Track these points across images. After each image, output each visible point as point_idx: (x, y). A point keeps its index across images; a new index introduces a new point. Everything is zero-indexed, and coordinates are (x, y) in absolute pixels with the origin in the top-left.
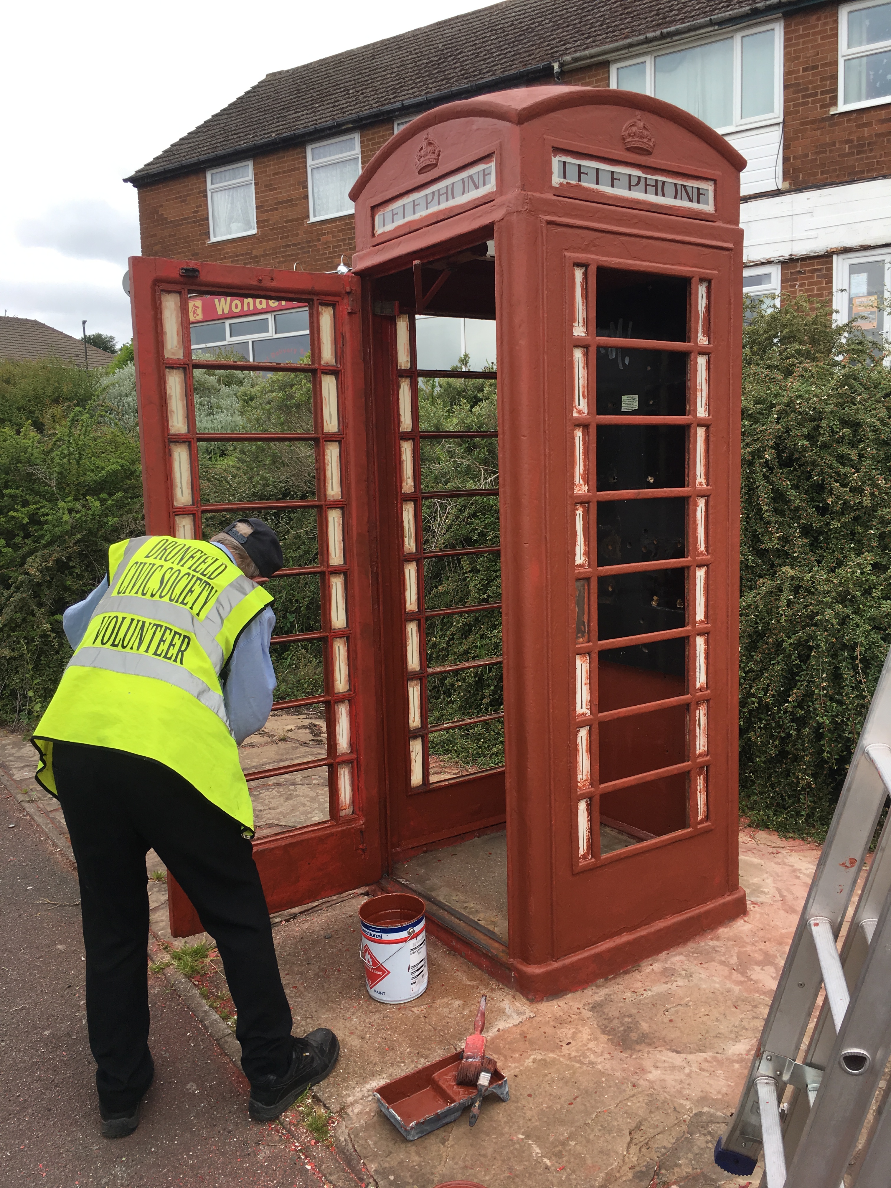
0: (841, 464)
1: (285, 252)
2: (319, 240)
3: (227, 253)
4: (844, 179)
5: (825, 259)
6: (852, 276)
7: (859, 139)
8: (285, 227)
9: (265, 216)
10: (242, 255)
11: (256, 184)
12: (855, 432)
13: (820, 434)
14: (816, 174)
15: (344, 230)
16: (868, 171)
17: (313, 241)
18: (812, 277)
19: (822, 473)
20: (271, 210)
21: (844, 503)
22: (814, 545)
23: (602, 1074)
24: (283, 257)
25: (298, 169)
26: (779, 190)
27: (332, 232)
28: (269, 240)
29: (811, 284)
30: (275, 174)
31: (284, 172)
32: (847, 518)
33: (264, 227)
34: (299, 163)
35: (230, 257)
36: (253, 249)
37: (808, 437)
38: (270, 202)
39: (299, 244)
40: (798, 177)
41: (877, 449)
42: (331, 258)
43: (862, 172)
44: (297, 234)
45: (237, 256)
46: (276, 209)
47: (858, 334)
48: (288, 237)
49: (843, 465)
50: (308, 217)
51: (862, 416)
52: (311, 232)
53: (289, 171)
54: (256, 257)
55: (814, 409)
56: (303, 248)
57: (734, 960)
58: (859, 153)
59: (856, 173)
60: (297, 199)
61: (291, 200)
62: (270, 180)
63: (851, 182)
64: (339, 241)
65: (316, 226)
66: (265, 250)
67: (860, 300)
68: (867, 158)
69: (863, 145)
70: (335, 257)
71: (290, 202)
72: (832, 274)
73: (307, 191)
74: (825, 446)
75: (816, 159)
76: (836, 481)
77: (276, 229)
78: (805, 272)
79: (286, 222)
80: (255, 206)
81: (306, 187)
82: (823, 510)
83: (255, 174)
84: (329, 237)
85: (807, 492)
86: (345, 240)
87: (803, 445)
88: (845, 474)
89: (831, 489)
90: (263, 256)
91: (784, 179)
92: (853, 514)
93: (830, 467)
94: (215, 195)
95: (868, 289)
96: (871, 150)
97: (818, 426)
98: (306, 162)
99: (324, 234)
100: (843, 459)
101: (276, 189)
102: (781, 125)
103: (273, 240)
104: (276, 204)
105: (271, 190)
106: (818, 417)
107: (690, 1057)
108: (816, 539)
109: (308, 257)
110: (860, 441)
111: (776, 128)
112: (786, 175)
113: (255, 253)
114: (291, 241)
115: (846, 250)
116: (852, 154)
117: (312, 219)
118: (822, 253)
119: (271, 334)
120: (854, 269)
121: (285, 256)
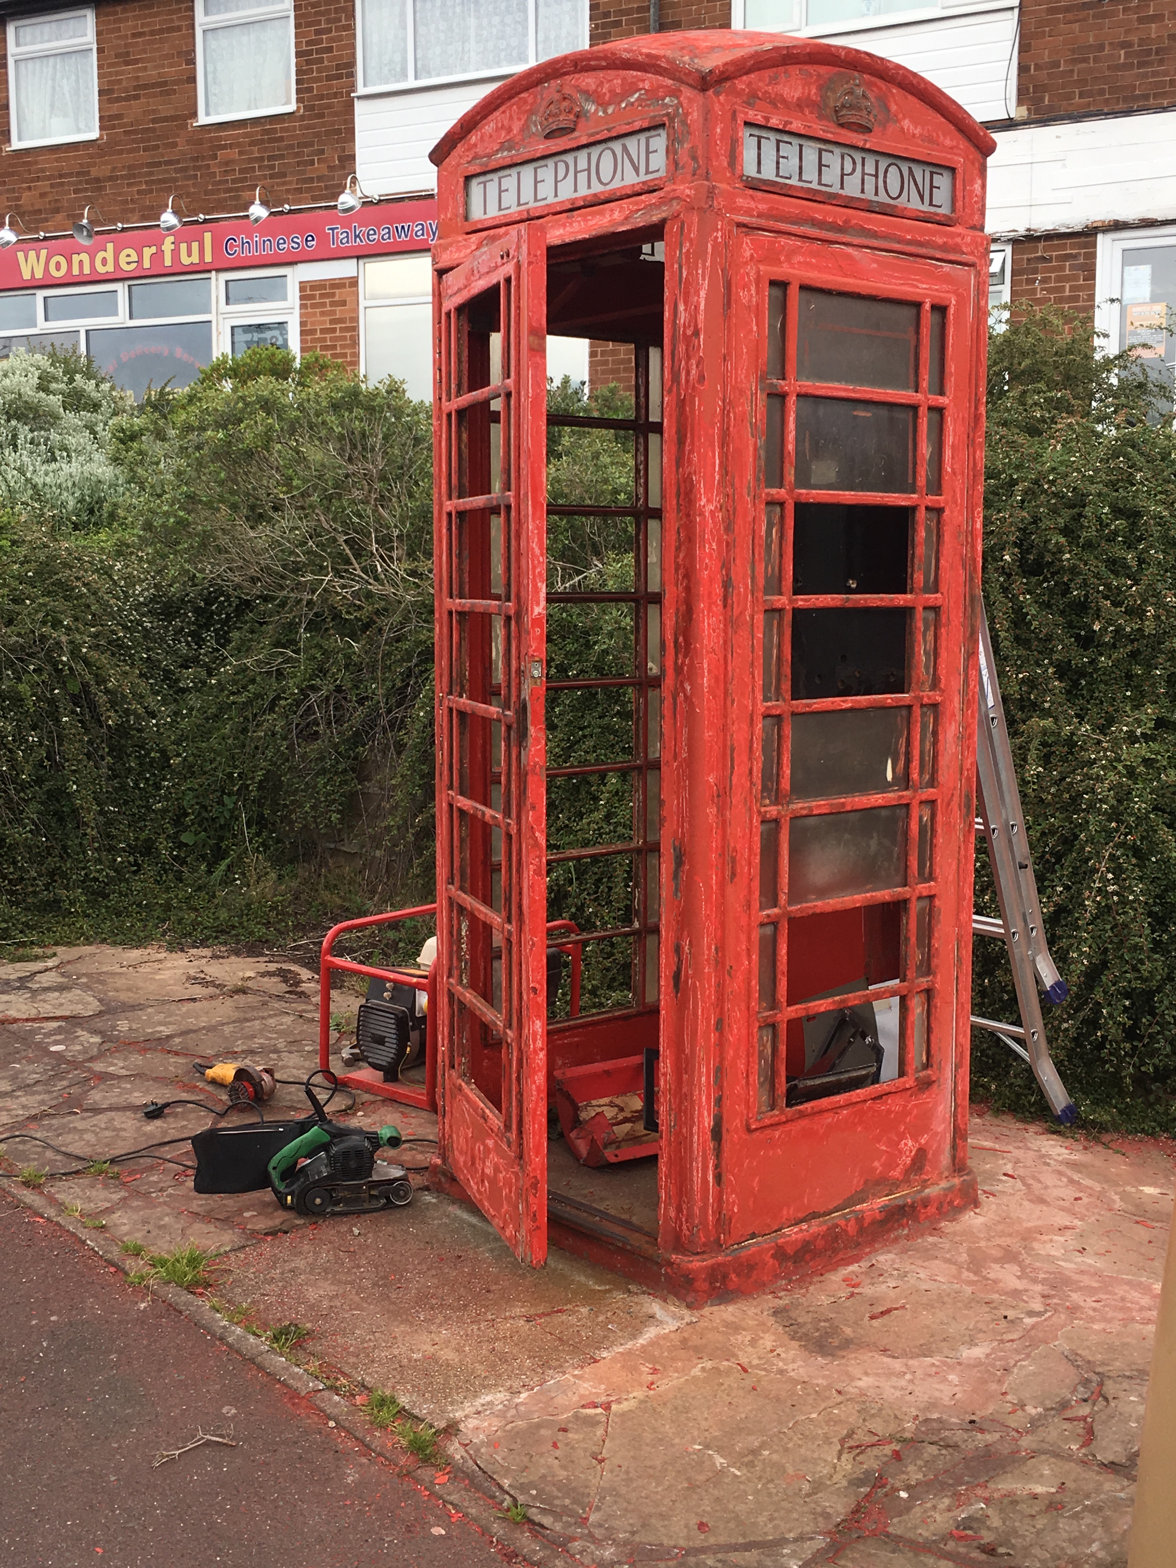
0: (1112, 572)
1: (151, 174)
2: (215, 157)
3: (43, 170)
4: (1117, 108)
5: (1083, 239)
6: (1126, 268)
7: (1141, 42)
8: (153, 130)
9: (115, 109)
10: (71, 175)
11: (100, 51)
12: (1133, 527)
13: (1082, 526)
14: (1069, 97)
15: (262, 141)
16: (1155, 96)
17: (204, 158)
18: (1062, 268)
19: (1085, 583)
20: (127, 99)
21: (1116, 631)
22: (1072, 693)
23: (796, 1382)
24: (146, 183)
25: (179, 29)
26: (1010, 119)
27: (238, 145)
28: (121, 152)
29: (1059, 279)
30: (134, 35)
31: (153, 33)
32: (1121, 653)
33: (113, 127)
34: (180, 19)
35: (48, 178)
36: (94, 165)
37: (1066, 531)
38: (124, 84)
39: (178, 162)
40: (1042, 99)
41: (1164, 552)
42: (237, 190)
43: (1146, 97)
44: (175, 144)
45: (61, 176)
46: (137, 97)
47: (1136, 369)
48: (157, 147)
49: (1116, 574)
50: (194, 115)
51: (1141, 503)
52: (200, 142)
53: (161, 31)
54: (97, 180)
55: (1075, 488)
56: (185, 169)
57: (964, 1257)
58: (1141, 65)
59: (1136, 98)
60: (175, 82)
61: (165, 83)
62: (126, 45)
63: (1128, 113)
64: (250, 160)
65: (210, 131)
66: (114, 169)
67: (1139, 309)
68: (1155, 74)
69: (1149, 52)
70: (242, 189)
71: (164, 88)
72: (1094, 264)
73: (195, 69)
74: (1089, 545)
75: (1072, 71)
76: (1106, 598)
77: (135, 132)
78: (1050, 260)
79: (154, 121)
80: (96, 89)
81: (192, 62)
82: (1087, 641)
83: (99, 33)
84: (234, 153)
85: (1062, 613)
86: (262, 159)
87: (1057, 543)
88: (1117, 588)
89: (1098, 610)
90: (110, 178)
91: (1020, 102)
92: (1129, 648)
93: (1097, 576)
94: (22, 65)
95: (1152, 291)
96: (1161, 62)
97: (1080, 515)
98: (192, 18)
99: (224, 147)
100: (1116, 566)
101: (137, 61)
102: (1016, 11)
103: (130, 151)
104: (136, 88)
105: (127, 63)
106: (1079, 501)
107: (911, 1362)
108: (1076, 684)
109: (194, 185)
110: (1140, 539)
111: (1008, 14)
112: (1022, 96)
113: (94, 172)
114: (162, 156)
115: (1118, 226)
116: (1128, 66)
117: (203, 119)
118: (1078, 228)
119: (121, 318)
120: (1130, 257)
121: (153, 182)
